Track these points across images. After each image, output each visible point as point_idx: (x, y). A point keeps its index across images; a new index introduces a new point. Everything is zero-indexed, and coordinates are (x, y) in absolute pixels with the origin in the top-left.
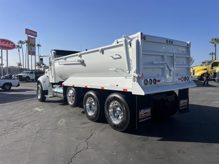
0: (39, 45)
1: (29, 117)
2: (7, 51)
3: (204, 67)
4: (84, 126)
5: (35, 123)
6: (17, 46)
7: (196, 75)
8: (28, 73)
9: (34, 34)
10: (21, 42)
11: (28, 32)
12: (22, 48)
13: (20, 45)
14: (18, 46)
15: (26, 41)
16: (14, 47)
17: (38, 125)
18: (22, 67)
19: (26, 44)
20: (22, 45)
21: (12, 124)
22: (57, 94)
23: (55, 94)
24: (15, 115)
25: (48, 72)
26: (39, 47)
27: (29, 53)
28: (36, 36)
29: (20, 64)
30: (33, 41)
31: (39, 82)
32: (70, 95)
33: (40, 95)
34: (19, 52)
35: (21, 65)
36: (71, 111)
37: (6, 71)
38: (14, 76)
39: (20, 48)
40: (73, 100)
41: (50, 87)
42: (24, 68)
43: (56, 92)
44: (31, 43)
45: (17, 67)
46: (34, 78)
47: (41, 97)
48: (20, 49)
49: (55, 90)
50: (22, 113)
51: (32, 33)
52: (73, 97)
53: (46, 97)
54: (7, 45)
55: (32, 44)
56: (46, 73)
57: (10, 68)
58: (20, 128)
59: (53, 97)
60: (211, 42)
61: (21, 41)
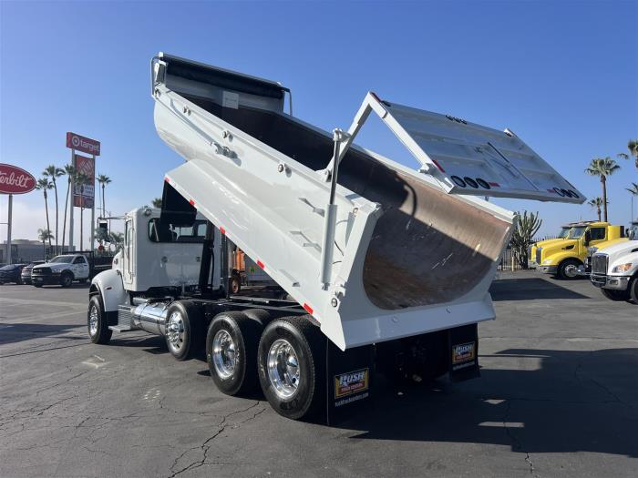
0: (104, 179)
1: (60, 387)
2: (10, 197)
3: (567, 242)
4: (207, 407)
5: (76, 402)
6: (40, 181)
7: (545, 262)
8: (69, 260)
9: (93, 147)
10: (52, 171)
11: (73, 141)
12: (54, 189)
13: (50, 179)
14: (44, 183)
15: (67, 168)
16: (30, 185)
17: (82, 407)
18: (54, 243)
19: (67, 176)
20: (54, 180)
21: (11, 405)
22: (142, 322)
23: (137, 323)
24: (23, 383)
25: (120, 260)
26: (105, 184)
27: (75, 203)
28: (97, 153)
29: (46, 235)
30: (88, 166)
31: (94, 289)
32: (173, 327)
33: (96, 324)
34: (46, 197)
35: (52, 237)
36: (180, 368)
37: (4, 254)
38: (29, 270)
39: (50, 187)
40: (181, 340)
41: (123, 304)
42: (60, 243)
43: (139, 318)
44: (82, 173)
45: (36, 244)
46: (86, 274)
47: (98, 330)
48: (48, 190)
49: (138, 311)
50: (42, 377)
51: (86, 145)
52: (182, 331)
53: (111, 331)
54: (10, 181)
55: (84, 175)
56: (117, 262)
57: (16, 245)
58: (35, 415)
59: (132, 330)
60: (592, 171)
61: (53, 168)
